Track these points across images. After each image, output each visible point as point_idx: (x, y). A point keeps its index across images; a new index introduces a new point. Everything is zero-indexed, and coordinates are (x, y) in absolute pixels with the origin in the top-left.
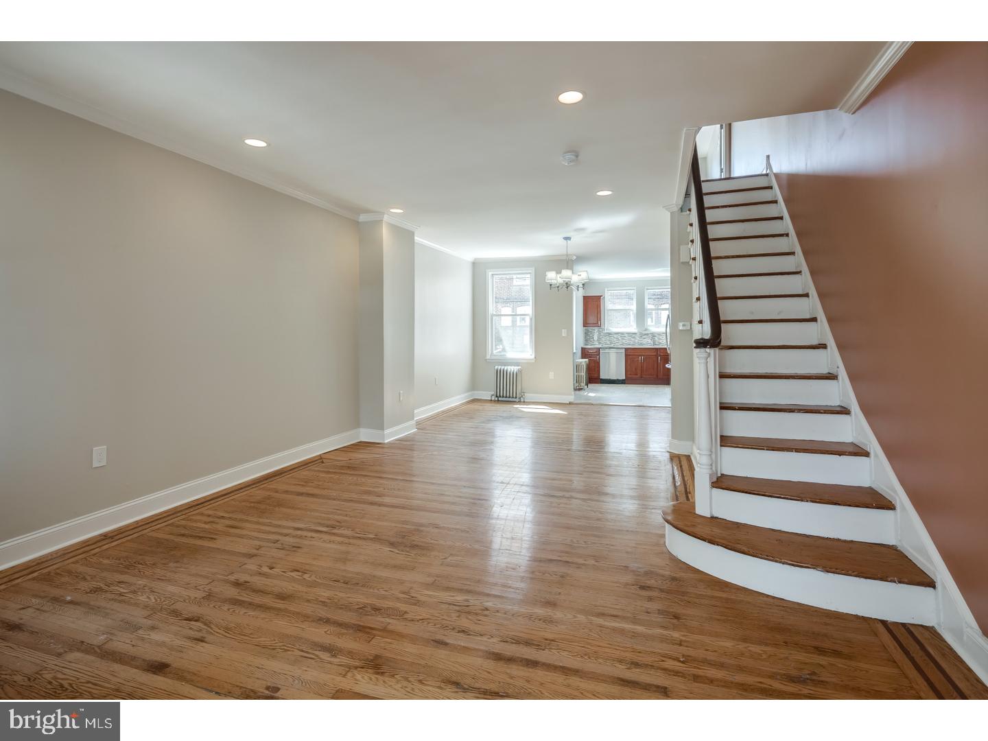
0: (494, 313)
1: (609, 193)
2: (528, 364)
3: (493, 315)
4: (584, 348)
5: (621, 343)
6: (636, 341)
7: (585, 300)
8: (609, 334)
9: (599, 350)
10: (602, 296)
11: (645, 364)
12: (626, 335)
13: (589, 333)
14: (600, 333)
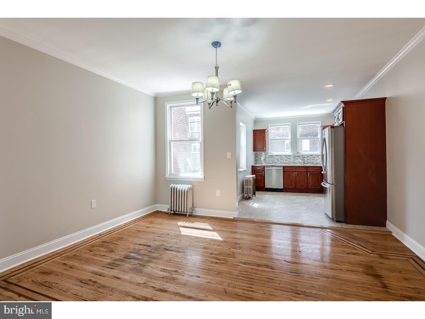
0: (173, 139)
2: (198, 183)
3: (170, 141)
4: (254, 166)
5: (280, 163)
6: (291, 161)
7: (254, 133)
8: (272, 156)
9: (264, 167)
10: (266, 129)
11: (298, 178)
12: (284, 157)
13: (258, 156)
14: (266, 155)
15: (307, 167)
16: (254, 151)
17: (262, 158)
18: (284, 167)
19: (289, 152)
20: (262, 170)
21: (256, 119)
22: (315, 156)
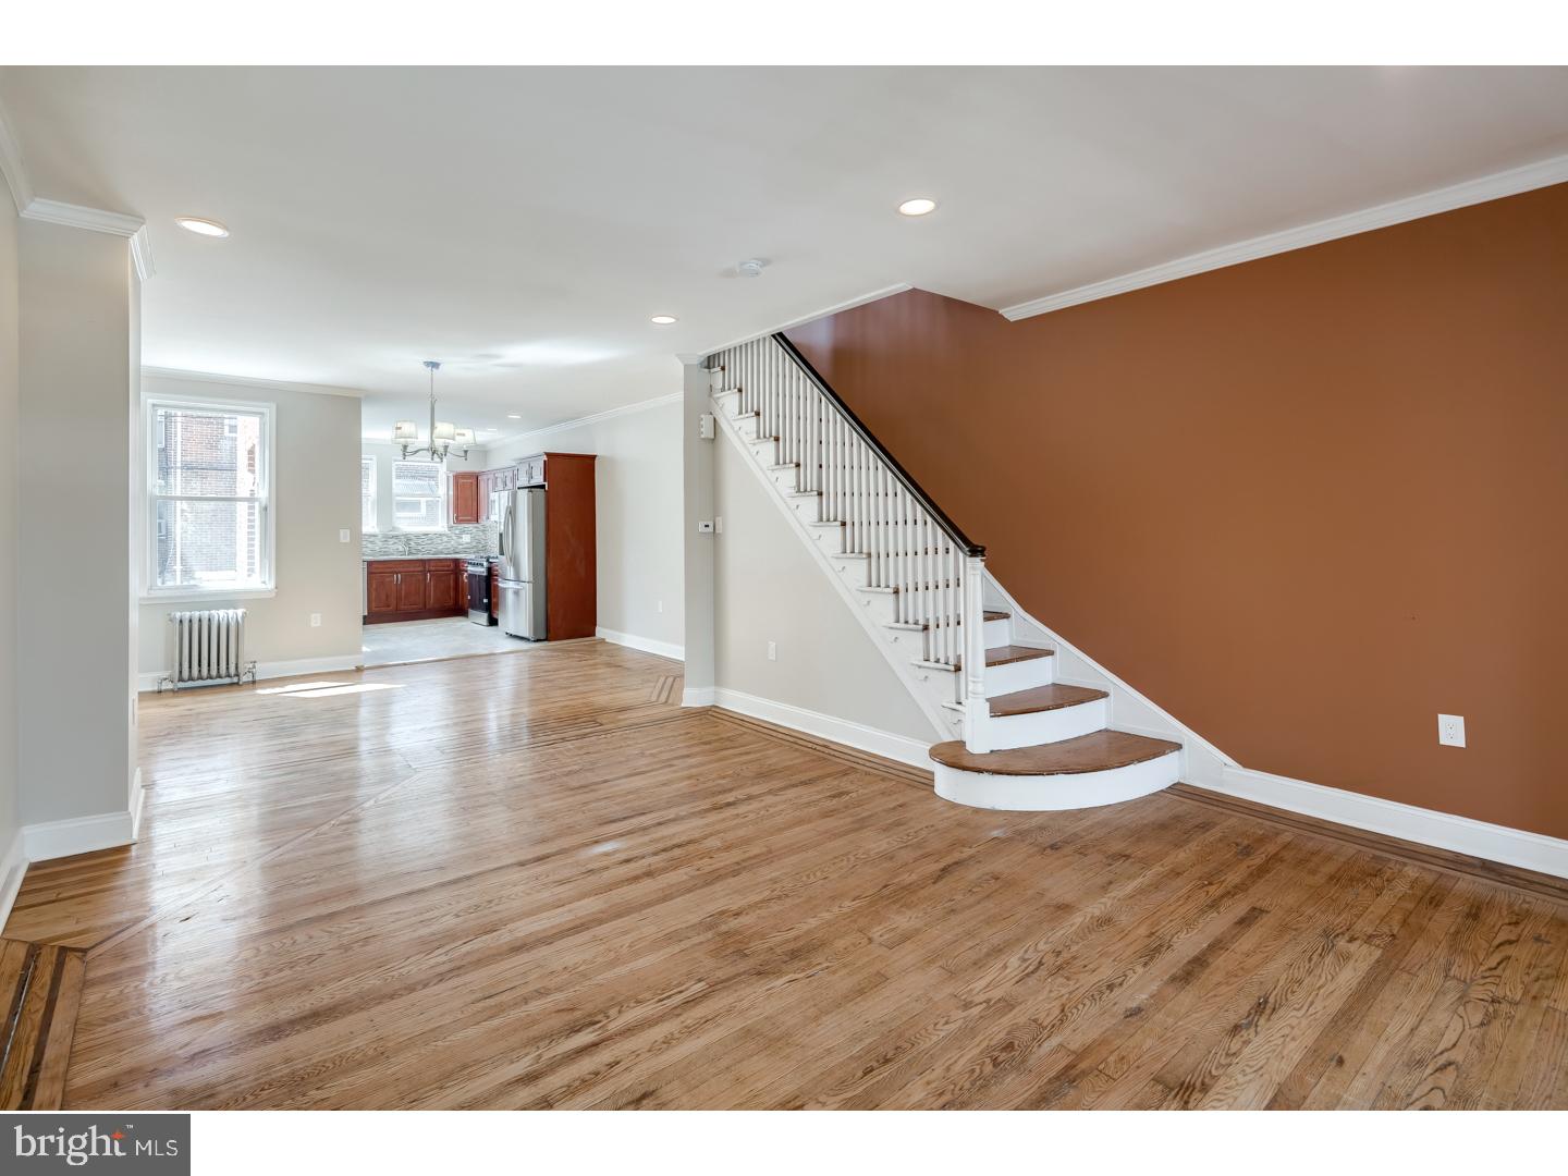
1: (672, 320)
2: (254, 602)
11: (404, 586)
15: (424, 561)
18: (368, 563)
19: (371, 527)
22: (434, 536)
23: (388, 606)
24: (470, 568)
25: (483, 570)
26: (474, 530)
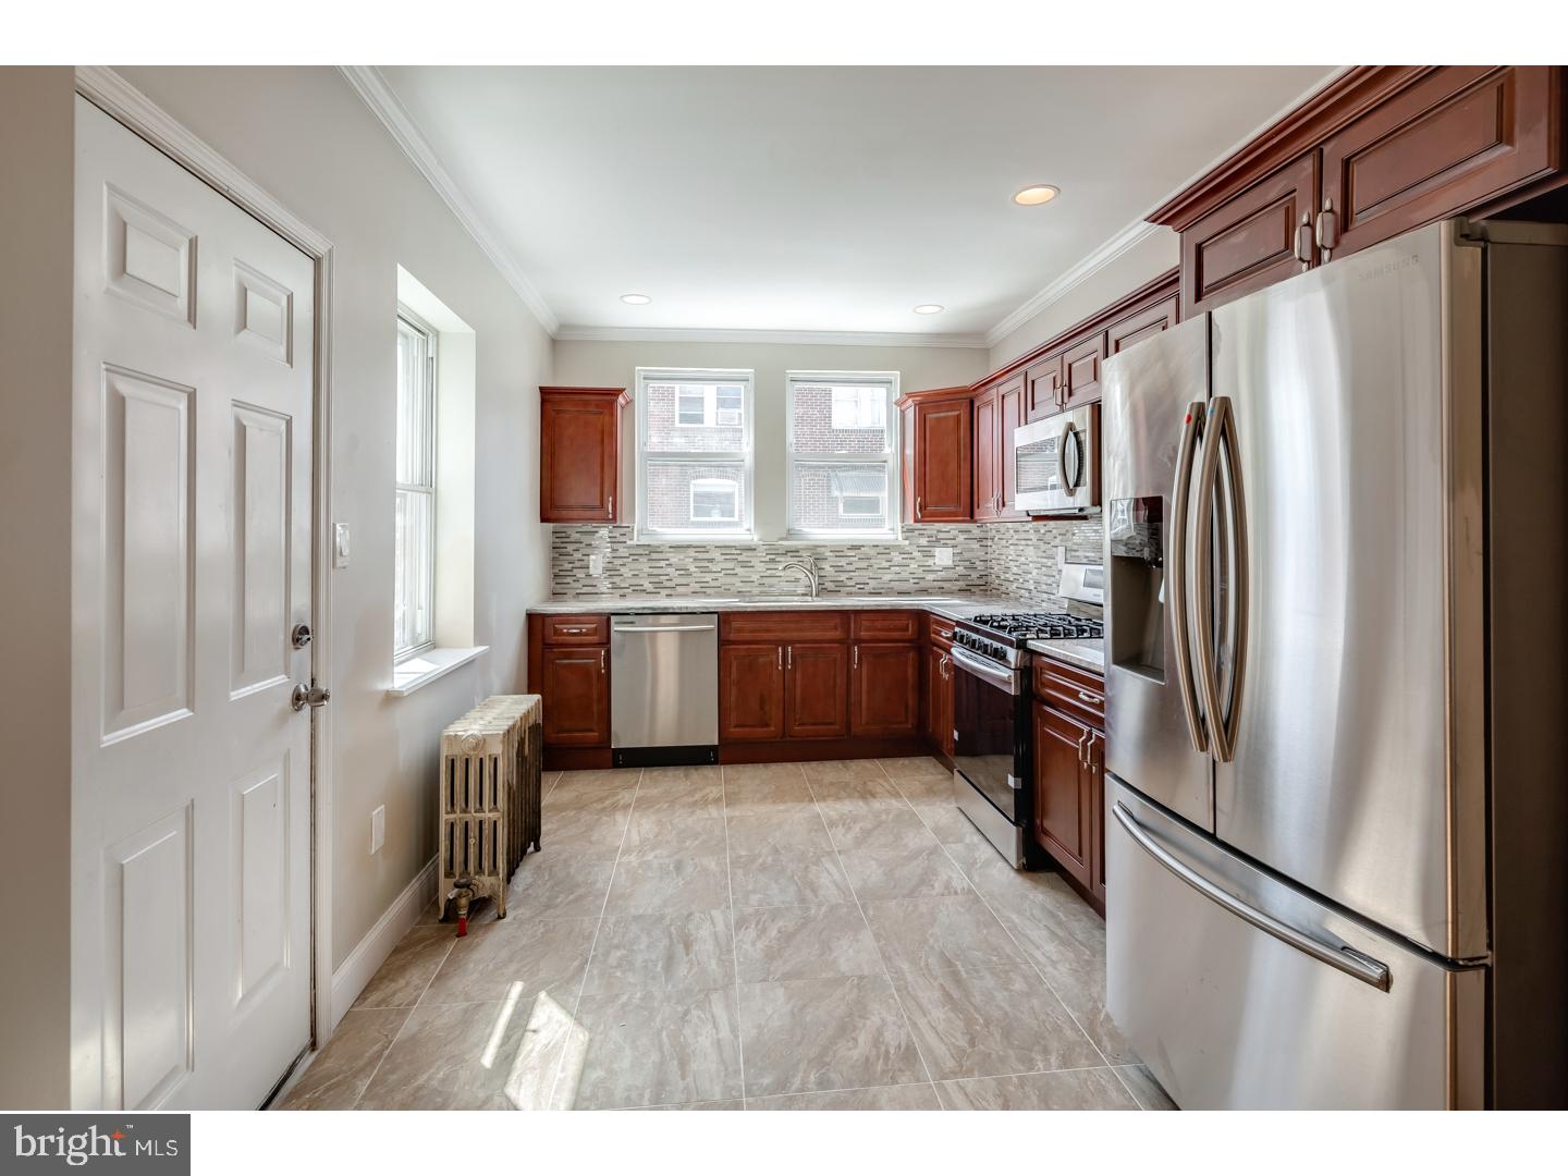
4: (543, 617)
5: (695, 587)
6: (755, 577)
7: (549, 406)
8: (651, 551)
9: (609, 620)
10: (621, 391)
11: (798, 676)
12: (716, 555)
13: (570, 548)
14: (616, 546)
15: (844, 615)
16: (543, 520)
17: (596, 563)
18: (725, 618)
19: (743, 530)
20: (595, 639)
21: (563, 327)
22: (873, 552)
23: (768, 725)
24: (959, 654)
25: (1005, 673)
26: (961, 537)
